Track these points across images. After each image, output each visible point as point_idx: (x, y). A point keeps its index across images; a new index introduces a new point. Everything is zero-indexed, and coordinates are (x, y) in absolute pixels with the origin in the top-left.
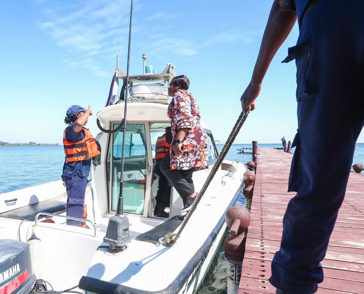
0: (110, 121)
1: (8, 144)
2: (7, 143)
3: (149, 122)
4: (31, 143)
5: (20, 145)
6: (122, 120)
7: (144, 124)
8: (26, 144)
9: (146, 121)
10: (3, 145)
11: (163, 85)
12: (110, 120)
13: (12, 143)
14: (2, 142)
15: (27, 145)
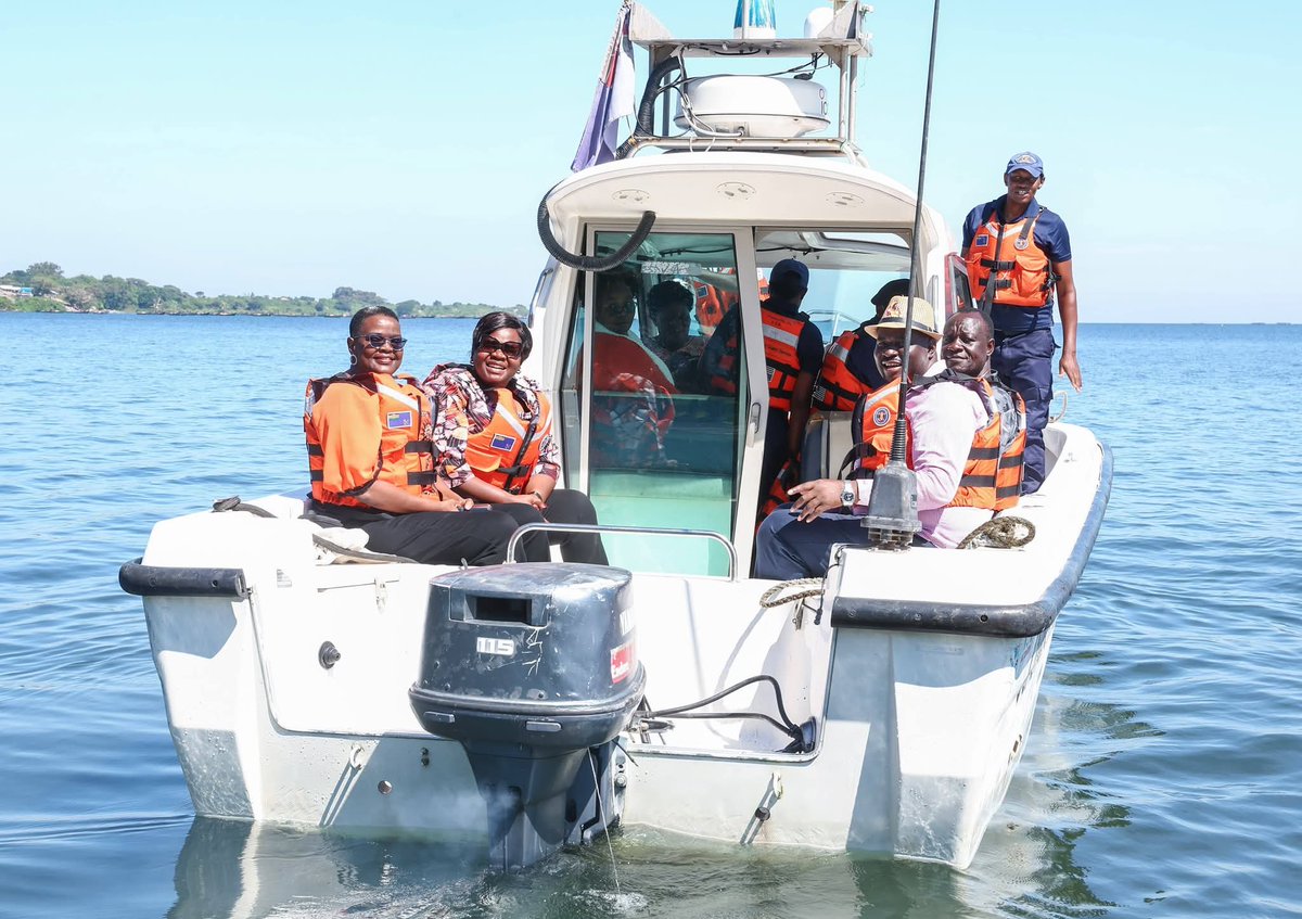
0: (581, 219)
1: (180, 297)
2: (169, 294)
3: (754, 228)
4: (344, 299)
5: (270, 309)
6: (641, 216)
7: (733, 235)
8: (308, 300)
9: (741, 224)
10: (142, 305)
11: (806, 77)
12: (583, 215)
13: (211, 294)
14: (140, 284)
15: (319, 308)
